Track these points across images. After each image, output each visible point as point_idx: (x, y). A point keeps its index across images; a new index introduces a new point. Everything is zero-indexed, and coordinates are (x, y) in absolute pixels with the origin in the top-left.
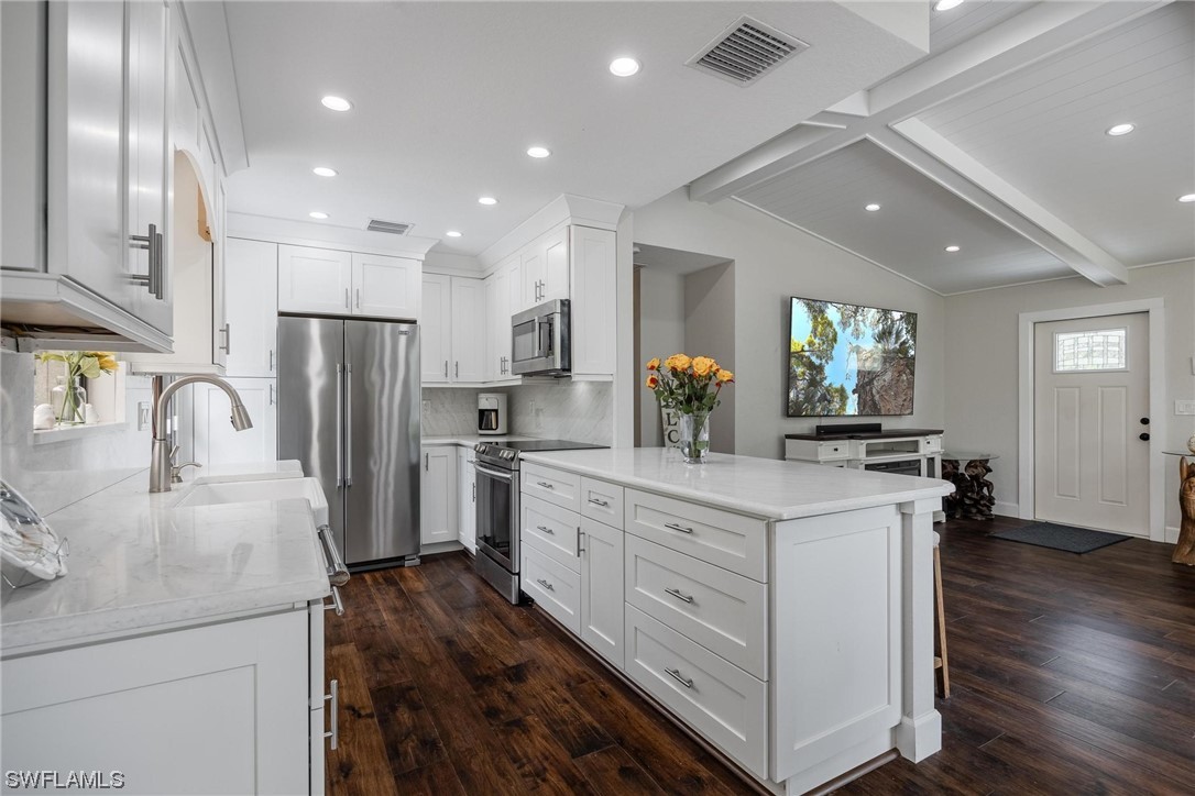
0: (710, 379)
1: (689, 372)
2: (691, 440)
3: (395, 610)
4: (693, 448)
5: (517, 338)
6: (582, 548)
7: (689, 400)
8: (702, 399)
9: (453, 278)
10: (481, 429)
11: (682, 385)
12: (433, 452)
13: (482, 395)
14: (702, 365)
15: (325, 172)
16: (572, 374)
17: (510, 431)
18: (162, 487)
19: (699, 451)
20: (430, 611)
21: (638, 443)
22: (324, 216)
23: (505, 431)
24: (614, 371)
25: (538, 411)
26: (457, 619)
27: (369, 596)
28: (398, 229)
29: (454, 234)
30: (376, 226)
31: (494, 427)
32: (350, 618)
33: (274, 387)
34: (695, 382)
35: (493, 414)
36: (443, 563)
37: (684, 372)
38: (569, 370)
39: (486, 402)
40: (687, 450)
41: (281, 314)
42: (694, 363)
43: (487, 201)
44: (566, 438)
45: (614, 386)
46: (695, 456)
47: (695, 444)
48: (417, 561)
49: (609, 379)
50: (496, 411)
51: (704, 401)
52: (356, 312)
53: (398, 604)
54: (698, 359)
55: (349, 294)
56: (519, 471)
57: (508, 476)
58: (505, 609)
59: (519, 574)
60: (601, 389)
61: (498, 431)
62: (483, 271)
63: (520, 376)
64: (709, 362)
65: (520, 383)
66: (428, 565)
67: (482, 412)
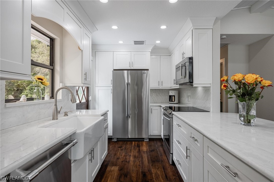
0: (257, 85)
1: (243, 81)
2: (245, 113)
3: (135, 157)
4: (246, 118)
5: (177, 73)
6: (188, 155)
7: (243, 95)
8: (251, 95)
9: (161, 56)
10: (170, 101)
11: (240, 88)
12: (153, 108)
13: (170, 91)
14: (250, 78)
15: (115, 27)
16: (193, 84)
17: (179, 102)
18: (55, 118)
19: (250, 120)
20: (144, 159)
21: (221, 111)
22: (122, 42)
23: (178, 102)
24: (211, 82)
25: (188, 96)
26: (150, 165)
27: (131, 150)
28: (141, 43)
29: (158, 42)
30: (136, 43)
31: (173, 101)
32: (122, 157)
33: (112, 89)
34: (247, 86)
35: (173, 97)
36: (155, 142)
37: (240, 81)
38: (192, 82)
39: (171, 93)
40: (242, 119)
41: (114, 70)
42: (246, 77)
43: (163, 27)
44: (195, 106)
45: (211, 88)
46: (248, 122)
47: (247, 116)
48: (148, 140)
49: (209, 85)
50: (174, 96)
51: (253, 96)
52: (132, 68)
53: (137, 154)
54: (248, 75)
55: (130, 63)
56: (173, 118)
57: (169, 119)
58: (167, 165)
59: (172, 154)
60: (207, 89)
61: (175, 102)
62: (170, 53)
63: (178, 85)
64: (254, 76)
65: (178, 87)
66: (151, 142)
67: (170, 96)
